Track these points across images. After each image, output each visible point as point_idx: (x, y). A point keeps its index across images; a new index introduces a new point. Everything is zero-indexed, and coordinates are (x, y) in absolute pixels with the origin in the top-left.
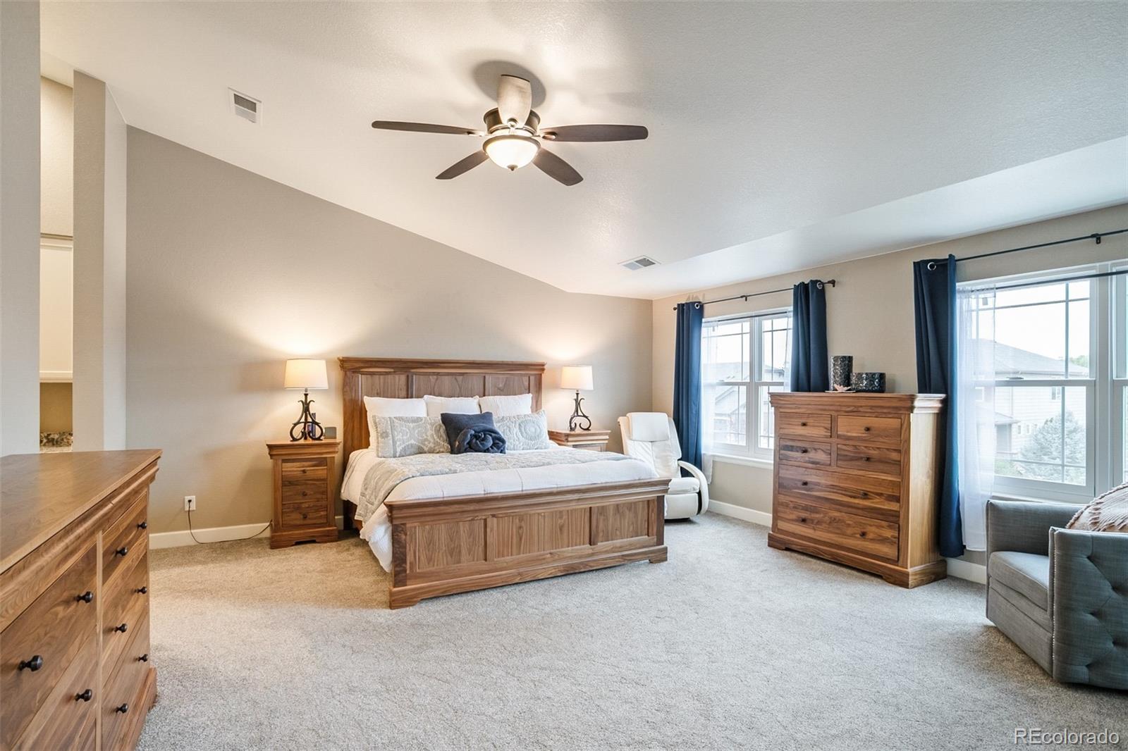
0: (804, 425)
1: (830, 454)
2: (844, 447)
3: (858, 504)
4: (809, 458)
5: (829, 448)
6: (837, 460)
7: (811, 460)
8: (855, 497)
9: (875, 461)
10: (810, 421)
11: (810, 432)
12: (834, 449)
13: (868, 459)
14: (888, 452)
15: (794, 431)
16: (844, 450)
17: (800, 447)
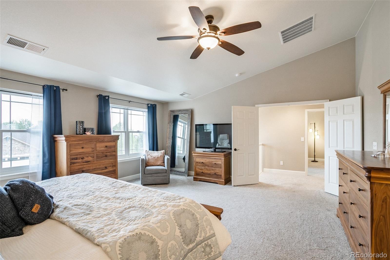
0: (82, 148)
1: (94, 157)
2: (99, 154)
3: (104, 171)
4: (85, 161)
5: (93, 155)
6: (96, 159)
7: (86, 161)
8: (103, 170)
9: (109, 156)
10: (84, 146)
11: (85, 150)
12: (95, 155)
13: (106, 156)
14: (112, 153)
15: (78, 151)
16: (99, 155)
17: (80, 157)
